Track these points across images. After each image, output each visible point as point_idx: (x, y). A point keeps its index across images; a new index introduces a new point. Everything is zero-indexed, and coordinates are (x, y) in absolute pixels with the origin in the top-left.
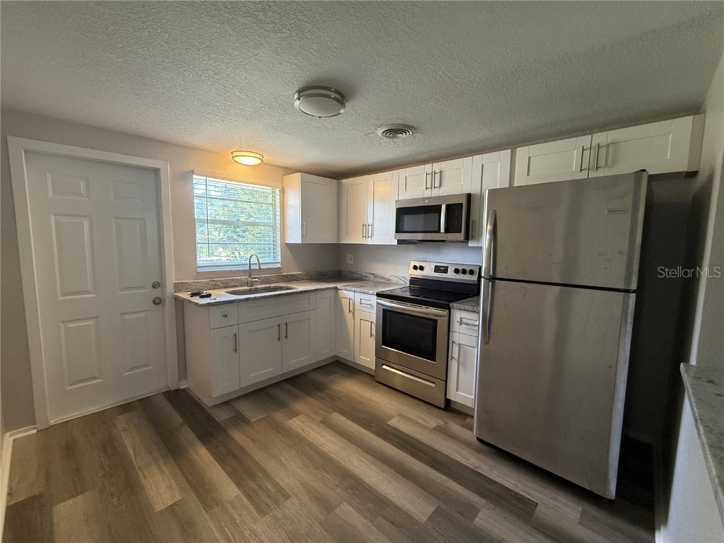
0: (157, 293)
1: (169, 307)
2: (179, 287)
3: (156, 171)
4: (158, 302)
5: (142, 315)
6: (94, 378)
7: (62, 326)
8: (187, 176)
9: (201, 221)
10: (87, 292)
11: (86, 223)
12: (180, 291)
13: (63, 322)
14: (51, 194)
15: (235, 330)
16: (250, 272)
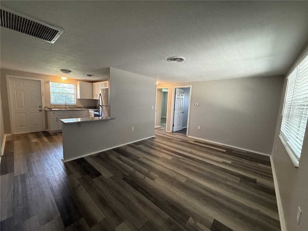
0: (40, 109)
1: (43, 112)
2: (45, 107)
3: (40, 81)
4: (40, 111)
5: (36, 113)
6: (25, 126)
7: (17, 114)
8: (48, 82)
9: (52, 92)
10: (23, 107)
11: (23, 92)
12: (46, 108)
13: (18, 113)
14: (15, 86)
15: (57, 117)
16: (65, 105)
